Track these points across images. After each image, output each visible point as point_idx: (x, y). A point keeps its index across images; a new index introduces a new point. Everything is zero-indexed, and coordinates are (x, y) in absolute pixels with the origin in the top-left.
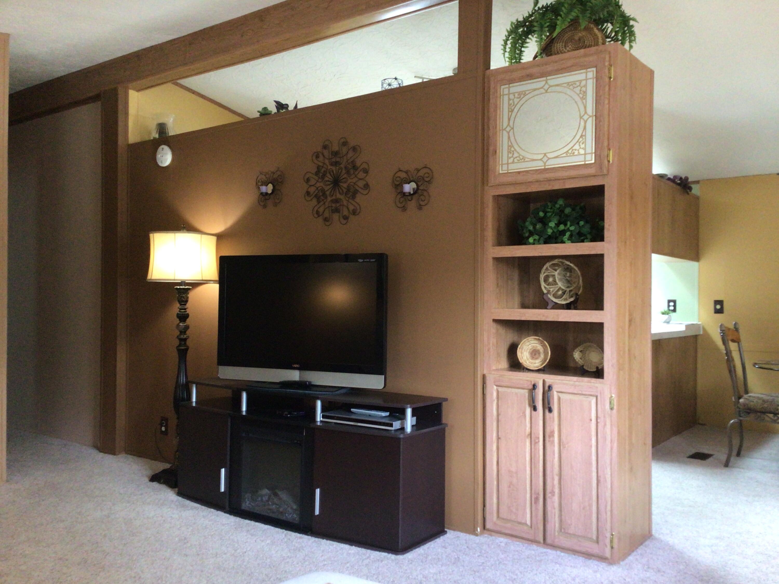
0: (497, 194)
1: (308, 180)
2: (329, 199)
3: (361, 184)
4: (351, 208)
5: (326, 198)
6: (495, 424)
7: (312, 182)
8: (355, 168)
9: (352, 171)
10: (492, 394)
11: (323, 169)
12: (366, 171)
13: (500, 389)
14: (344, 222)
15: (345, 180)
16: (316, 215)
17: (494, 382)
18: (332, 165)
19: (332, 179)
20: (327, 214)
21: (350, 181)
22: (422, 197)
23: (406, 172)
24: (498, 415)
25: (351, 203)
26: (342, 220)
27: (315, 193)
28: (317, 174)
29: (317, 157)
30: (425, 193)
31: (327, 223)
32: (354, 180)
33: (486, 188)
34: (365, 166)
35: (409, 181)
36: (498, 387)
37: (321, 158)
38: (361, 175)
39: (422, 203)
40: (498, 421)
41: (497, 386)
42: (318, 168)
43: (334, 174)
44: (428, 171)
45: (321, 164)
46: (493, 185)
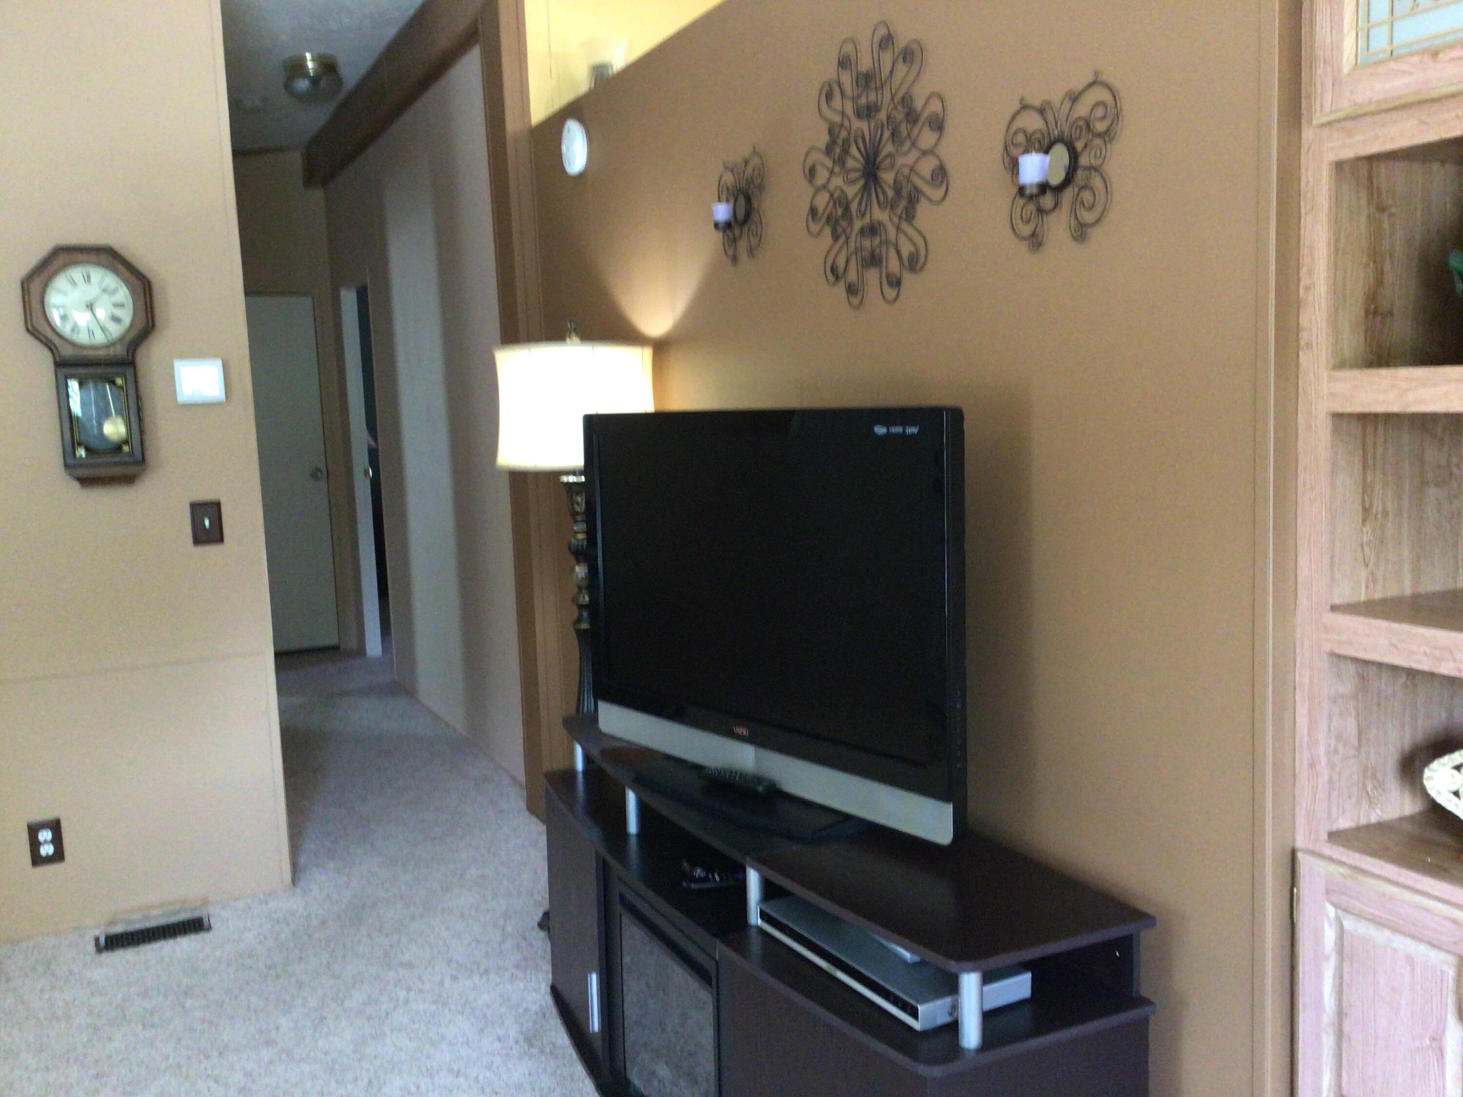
0: (1348, 153)
1: (812, 173)
2: (858, 224)
3: (927, 167)
4: (906, 249)
5: (851, 222)
6: (1328, 1042)
7: (822, 176)
8: (912, 116)
9: (904, 129)
10: (1318, 933)
11: (844, 134)
12: (938, 124)
13: (1349, 923)
14: (890, 293)
15: (888, 161)
16: (831, 278)
17: (1328, 892)
18: (859, 115)
19: (861, 159)
20: (852, 276)
21: (900, 161)
22: (1087, 196)
23: (1042, 111)
24: (1341, 1014)
25: (906, 234)
26: (887, 290)
27: (827, 212)
28: (829, 150)
29: (829, 97)
30: (1097, 182)
31: (856, 301)
32: (910, 159)
33: (1308, 134)
34: (935, 107)
35: (1046, 142)
36: (1341, 913)
37: (837, 102)
38: (927, 138)
39: (1088, 217)
40: (1340, 1035)
41: (1336, 906)
42: (831, 131)
43: (865, 148)
44: (1106, 96)
45: (837, 118)
46: (1332, 117)
